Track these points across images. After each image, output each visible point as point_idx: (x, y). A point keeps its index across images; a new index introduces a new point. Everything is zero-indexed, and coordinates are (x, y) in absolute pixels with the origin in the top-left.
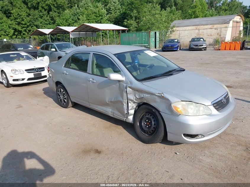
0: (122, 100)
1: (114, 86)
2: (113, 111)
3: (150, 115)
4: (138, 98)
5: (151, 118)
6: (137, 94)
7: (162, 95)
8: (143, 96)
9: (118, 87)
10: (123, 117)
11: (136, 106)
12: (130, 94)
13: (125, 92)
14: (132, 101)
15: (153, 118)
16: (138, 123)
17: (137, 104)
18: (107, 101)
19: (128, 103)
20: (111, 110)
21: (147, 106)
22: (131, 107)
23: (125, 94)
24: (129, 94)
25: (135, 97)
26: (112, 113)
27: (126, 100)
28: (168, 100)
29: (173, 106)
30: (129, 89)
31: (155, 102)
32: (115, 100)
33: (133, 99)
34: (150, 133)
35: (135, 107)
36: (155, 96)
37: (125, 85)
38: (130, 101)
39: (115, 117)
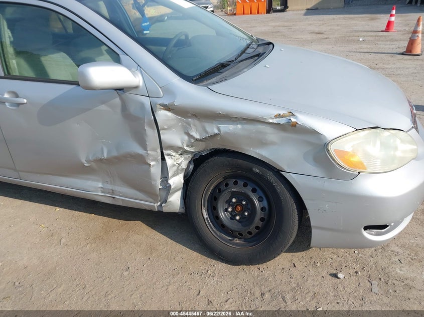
0: (141, 151)
1: (103, 107)
2: (109, 187)
3: (241, 183)
4: (197, 140)
5: (248, 191)
6: (195, 125)
7: (293, 120)
8: (216, 131)
9: (119, 110)
10: (151, 200)
11: (187, 162)
12: (169, 128)
13: (150, 126)
14: (176, 149)
15: (254, 191)
16: (204, 210)
17: (189, 157)
18: (84, 161)
19: (163, 159)
20: (100, 185)
21: (230, 159)
22: (175, 168)
23: (151, 133)
24: (164, 129)
25: (186, 138)
26: (109, 193)
27: (155, 150)
28: (314, 132)
29: (335, 150)
30: (163, 115)
31: (263, 143)
32: (115, 153)
33: (180, 144)
34: (249, 236)
35: (184, 165)
36: (260, 127)
37: (147, 101)
38: (169, 152)
39: (120, 204)
